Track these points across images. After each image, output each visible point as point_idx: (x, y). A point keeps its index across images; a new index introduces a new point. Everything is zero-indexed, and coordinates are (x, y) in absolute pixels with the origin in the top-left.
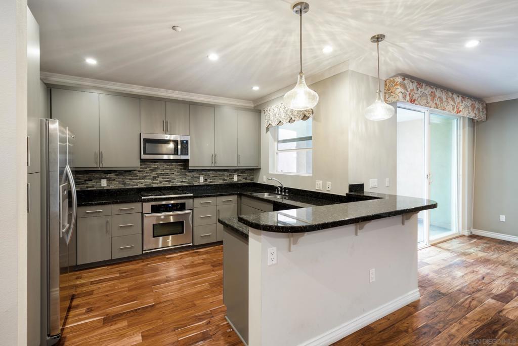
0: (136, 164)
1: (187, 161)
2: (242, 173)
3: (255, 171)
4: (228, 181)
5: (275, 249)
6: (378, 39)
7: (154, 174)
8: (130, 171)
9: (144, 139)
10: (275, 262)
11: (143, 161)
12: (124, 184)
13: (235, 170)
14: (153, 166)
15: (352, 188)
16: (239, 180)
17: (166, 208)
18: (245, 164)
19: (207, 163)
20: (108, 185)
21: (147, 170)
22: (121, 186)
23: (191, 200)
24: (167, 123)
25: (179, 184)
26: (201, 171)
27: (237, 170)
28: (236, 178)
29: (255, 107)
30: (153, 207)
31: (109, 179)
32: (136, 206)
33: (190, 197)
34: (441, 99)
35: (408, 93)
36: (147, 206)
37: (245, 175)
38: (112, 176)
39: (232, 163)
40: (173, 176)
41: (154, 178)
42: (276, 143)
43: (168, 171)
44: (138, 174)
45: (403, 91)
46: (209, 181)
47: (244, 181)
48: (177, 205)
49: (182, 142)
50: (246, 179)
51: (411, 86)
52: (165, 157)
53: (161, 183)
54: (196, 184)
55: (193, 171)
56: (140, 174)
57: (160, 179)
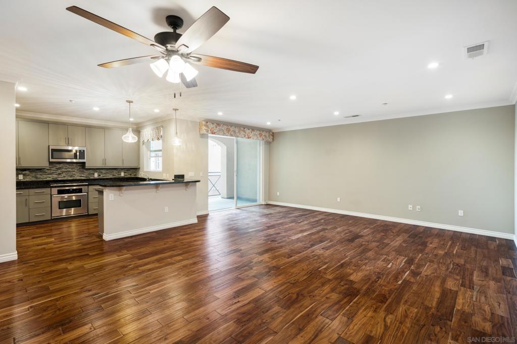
0: (46, 164)
1: (84, 163)
2: (127, 171)
3: (136, 169)
4: (117, 176)
5: (113, 195)
6: (176, 110)
7: (59, 171)
8: (41, 169)
9: (52, 149)
10: (113, 199)
11: (51, 163)
12: (36, 178)
13: (122, 169)
14: (58, 166)
15: (176, 177)
16: (125, 175)
17: (68, 192)
18: (127, 165)
19: (99, 164)
20: (23, 178)
21: (54, 169)
22: (34, 179)
23: (87, 187)
24: (68, 139)
25: (78, 178)
26: (96, 170)
27: (124, 169)
28: (122, 174)
29: (137, 128)
30: (58, 190)
31: (24, 175)
32: (47, 190)
33: (86, 185)
34: (234, 132)
35: (209, 130)
36: (55, 191)
37: (130, 172)
38: (27, 172)
39: (119, 164)
40: (74, 173)
41: (59, 174)
42: (149, 152)
43: (70, 170)
44: (47, 171)
45: (206, 128)
46: (102, 176)
47: (129, 176)
48: (76, 189)
49: (80, 151)
50: (131, 175)
51: (211, 126)
52: (69, 160)
53: (64, 177)
54: (91, 178)
55: (90, 169)
56: (49, 171)
57: (64, 175)
